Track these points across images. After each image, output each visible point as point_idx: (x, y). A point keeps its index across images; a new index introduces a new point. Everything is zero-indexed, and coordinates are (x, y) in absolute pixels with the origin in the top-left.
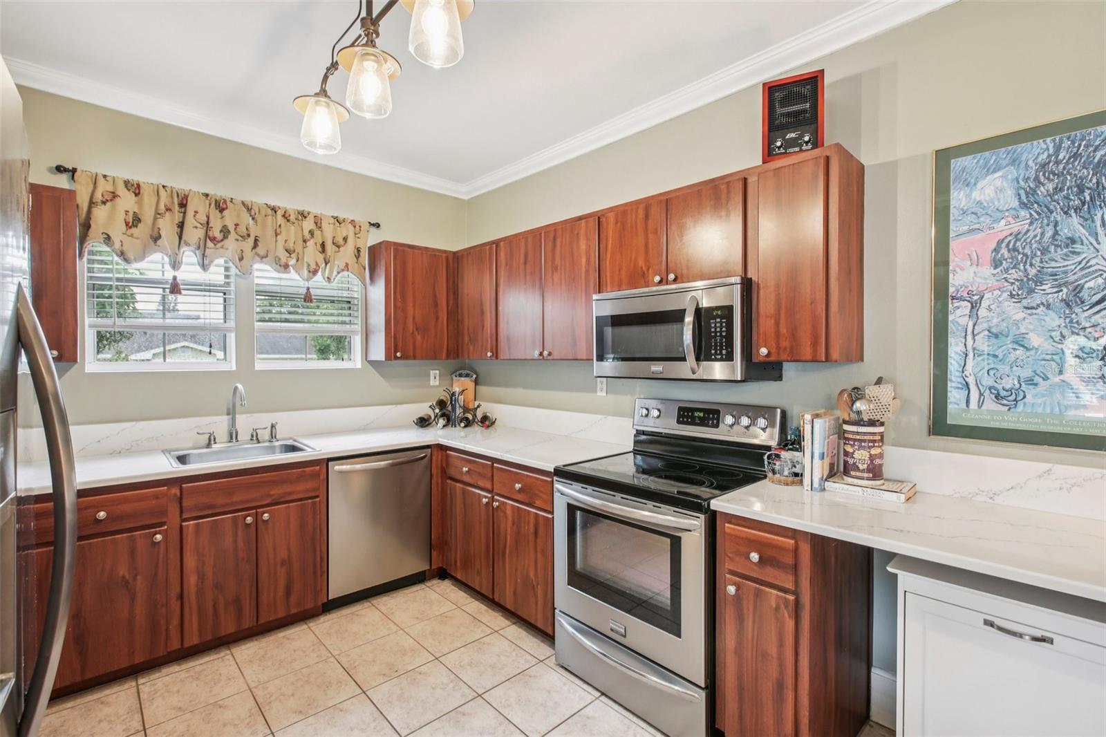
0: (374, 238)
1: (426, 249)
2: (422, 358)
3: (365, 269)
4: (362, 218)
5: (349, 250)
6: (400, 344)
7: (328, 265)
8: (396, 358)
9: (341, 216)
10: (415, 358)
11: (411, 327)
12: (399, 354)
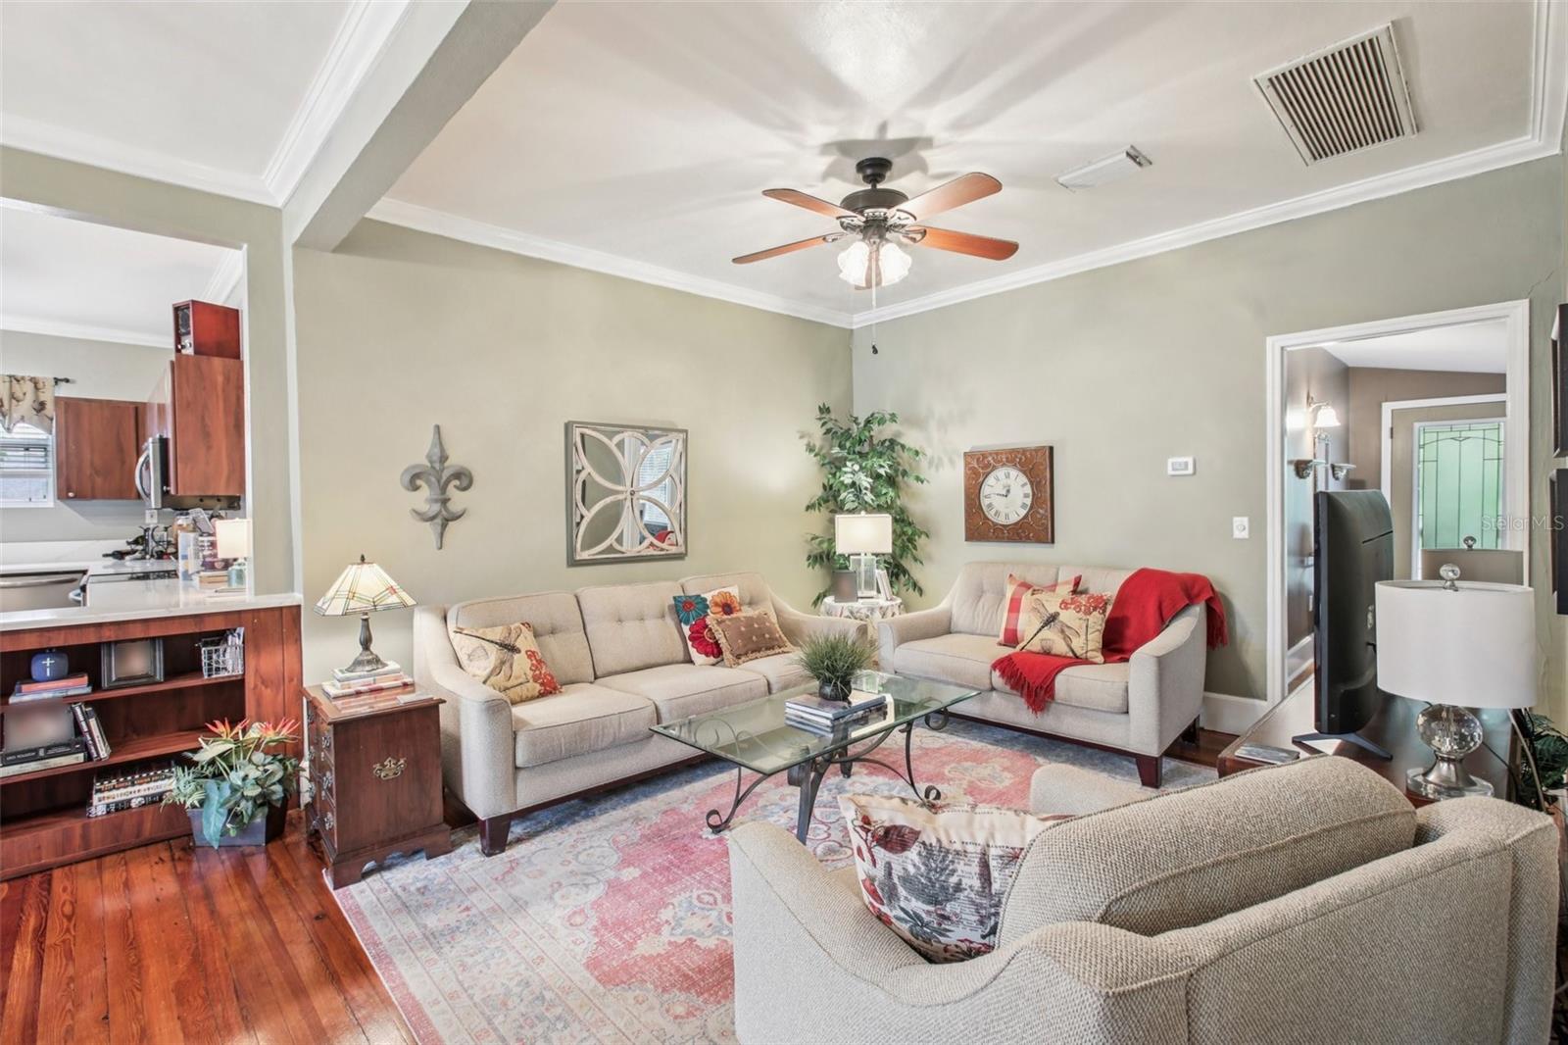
0: (64, 391)
1: (109, 402)
2: (104, 497)
3: (52, 419)
4: (45, 374)
5: (27, 403)
6: (74, 486)
7: (7, 417)
8: (69, 498)
9: (19, 374)
10: (94, 497)
11: (88, 471)
12: (71, 494)
